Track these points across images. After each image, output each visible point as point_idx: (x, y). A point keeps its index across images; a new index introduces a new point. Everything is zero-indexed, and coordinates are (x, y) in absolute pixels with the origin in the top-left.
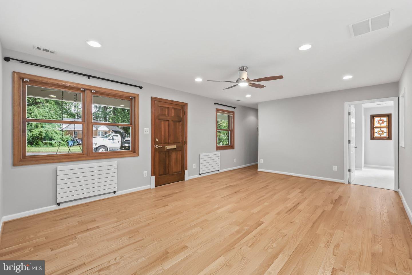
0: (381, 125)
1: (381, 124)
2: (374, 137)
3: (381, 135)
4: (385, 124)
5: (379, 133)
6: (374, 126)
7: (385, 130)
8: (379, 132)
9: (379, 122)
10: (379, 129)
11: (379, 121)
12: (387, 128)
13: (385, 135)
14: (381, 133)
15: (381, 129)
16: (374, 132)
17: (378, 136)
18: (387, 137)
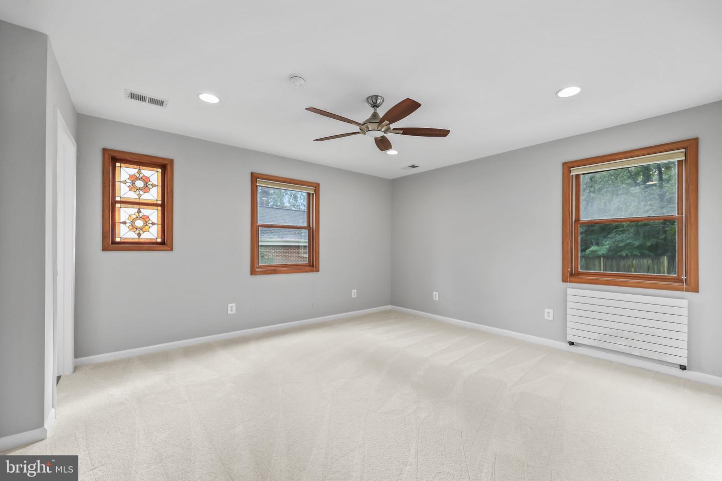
0: (140, 195)
1: (141, 193)
2: (118, 240)
3: (139, 235)
4: (154, 195)
5: (133, 227)
6: (118, 199)
7: (154, 215)
8: (133, 222)
9: (133, 183)
10: (132, 211)
11: (134, 179)
12: (159, 208)
13: (153, 234)
14: (139, 223)
15: (139, 212)
16: (117, 220)
17: (131, 236)
18: (159, 240)
